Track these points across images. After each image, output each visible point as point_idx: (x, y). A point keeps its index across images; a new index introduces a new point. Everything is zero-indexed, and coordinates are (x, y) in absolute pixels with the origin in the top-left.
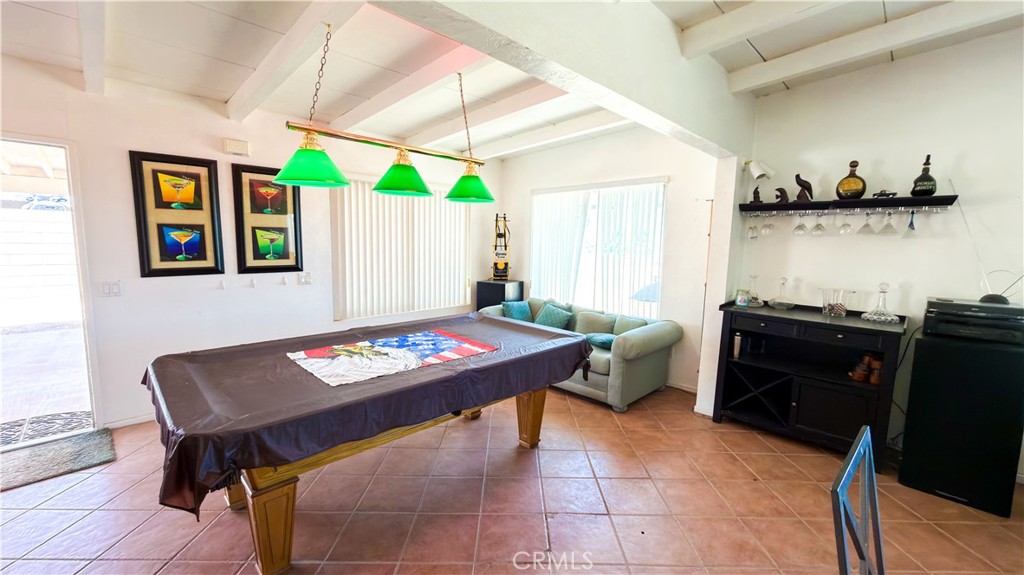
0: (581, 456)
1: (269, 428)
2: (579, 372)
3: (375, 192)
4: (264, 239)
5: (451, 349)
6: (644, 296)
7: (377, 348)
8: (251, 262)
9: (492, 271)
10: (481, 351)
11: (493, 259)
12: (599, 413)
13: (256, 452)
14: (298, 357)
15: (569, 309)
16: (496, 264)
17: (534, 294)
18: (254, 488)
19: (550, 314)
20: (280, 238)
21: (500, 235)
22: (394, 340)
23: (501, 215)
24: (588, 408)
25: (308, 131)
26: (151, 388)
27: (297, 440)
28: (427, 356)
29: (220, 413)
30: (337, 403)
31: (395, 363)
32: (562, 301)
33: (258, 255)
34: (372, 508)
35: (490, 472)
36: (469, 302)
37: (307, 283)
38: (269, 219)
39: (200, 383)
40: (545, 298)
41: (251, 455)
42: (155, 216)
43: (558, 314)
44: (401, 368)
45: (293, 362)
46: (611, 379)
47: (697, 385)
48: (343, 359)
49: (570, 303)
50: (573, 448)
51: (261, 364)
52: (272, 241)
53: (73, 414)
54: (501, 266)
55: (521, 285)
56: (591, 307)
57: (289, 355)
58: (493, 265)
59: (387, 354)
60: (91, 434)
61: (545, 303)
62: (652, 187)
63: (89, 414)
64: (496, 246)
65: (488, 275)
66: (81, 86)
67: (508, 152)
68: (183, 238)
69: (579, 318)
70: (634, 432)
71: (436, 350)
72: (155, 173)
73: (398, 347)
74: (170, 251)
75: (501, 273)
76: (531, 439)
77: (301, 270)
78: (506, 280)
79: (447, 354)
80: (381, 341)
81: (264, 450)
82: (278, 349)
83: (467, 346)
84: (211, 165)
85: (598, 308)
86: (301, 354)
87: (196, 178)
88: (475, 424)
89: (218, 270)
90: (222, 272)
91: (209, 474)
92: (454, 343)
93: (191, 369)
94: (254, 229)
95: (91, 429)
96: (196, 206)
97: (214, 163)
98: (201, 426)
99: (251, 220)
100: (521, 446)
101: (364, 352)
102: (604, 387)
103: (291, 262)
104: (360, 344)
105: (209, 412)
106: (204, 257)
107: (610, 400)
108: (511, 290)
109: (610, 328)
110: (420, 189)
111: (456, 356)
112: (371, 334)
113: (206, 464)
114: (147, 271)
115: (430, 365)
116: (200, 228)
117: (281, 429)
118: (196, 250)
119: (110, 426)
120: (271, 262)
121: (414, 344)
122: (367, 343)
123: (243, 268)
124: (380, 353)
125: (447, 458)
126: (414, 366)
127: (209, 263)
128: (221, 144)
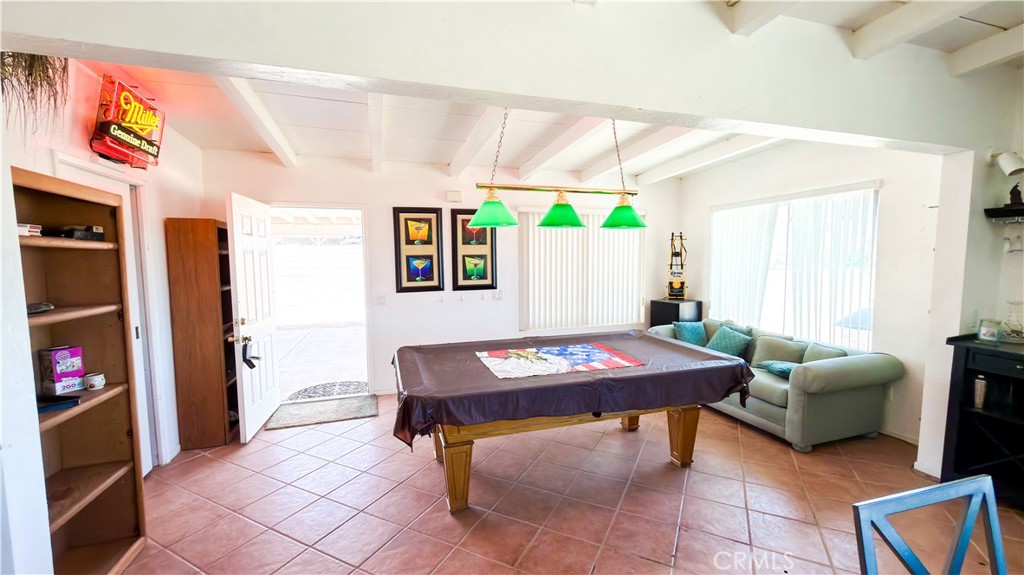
0: (738, 485)
1: (453, 399)
2: (735, 396)
3: (542, 228)
4: (470, 263)
5: (601, 361)
6: (853, 323)
7: (540, 354)
8: (461, 282)
9: (666, 291)
10: (627, 364)
11: (669, 278)
12: (774, 449)
13: (444, 413)
14: (483, 355)
15: (749, 333)
16: (671, 283)
17: (713, 315)
18: (446, 442)
19: (725, 336)
20: (481, 263)
21: (676, 254)
22: (556, 349)
23: (677, 234)
24: (760, 442)
25: (491, 188)
26: (395, 367)
27: (470, 409)
28: (578, 364)
29: (428, 385)
30: (498, 389)
31: (551, 367)
32: (743, 325)
33: (467, 277)
34: (529, 483)
35: (635, 480)
36: (643, 320)
37: (500, 299)
38: (475, 249)
39: (420, 366)
40: (723, 319)
41: (441, 415)
42: (406, 250)
43: (734, 336)
44: (554, 371)
45: (479, 359)
46: (789, 413)
47: (918, 436)
48: (513, 360)
49: (754, 326)
50: (732, 476)
51: (458, 358)
52: (476, 265)
53: (359, 383)
54: (677, 286)
55: (699, 305)
56: (779, 332)
57: (477, 353)
58: (667, 284)
59: (546, 360)
60: (367, 397)
61: (721, 325)
62: (859, 194)
63: (367, 384)
64: (671, 265)
65: (663, 294)
66: (370, 169)
67: (683, 171)
68: (419, 264)
69: (758, 343)
70: (814, 475)
71: (588, 360)
72: (406, 220)
73: (557, 355)
74: (413, 274)
75: (677, 293)
76: (684, 459)
77: (495, 288)
78: (683, 300)
79: (596, 365)
80: (545, 349)
81: (449, 414)
82: (470, 348)
83: (617, 359)
84: (437, 211)
85: (788, 334)
86: (485, 354)
87: (429, 221)
88: (631, 435)
89: (439, 288)
90: (443, 290)
91: (418, 422)
92: (606, 356)
93: (416, 356)
94: (464, 257)
95: (367, 394)
96: (428, 242)
97: (440, 209)
98: (417, 391)
99: (462, 250)
100: (672, 463)
101: (530, 356)
102: (781, 421)
103: (488, 282)
104: (529, 350)
105: (422, 384)
106: (432, 279)
107: (788, 436)
108: (686, 310)
109: (799, 356)
110: (575, 223)
111: (602, 367)
112: (539, 343)
113: (417, 415)
114: (400, 289)
115: (577, 372)
116: (430, 258)
117: (460, 401)
118: (427, 273)
119: (377, 393)
120: (475, 282)
121: (571, 354)
122: (534, 350)
123: (456, 287)
124: (541, 358)
125: (598, 459)
126: (564, 371)
127: (435, 283)
128: (444, 195)
